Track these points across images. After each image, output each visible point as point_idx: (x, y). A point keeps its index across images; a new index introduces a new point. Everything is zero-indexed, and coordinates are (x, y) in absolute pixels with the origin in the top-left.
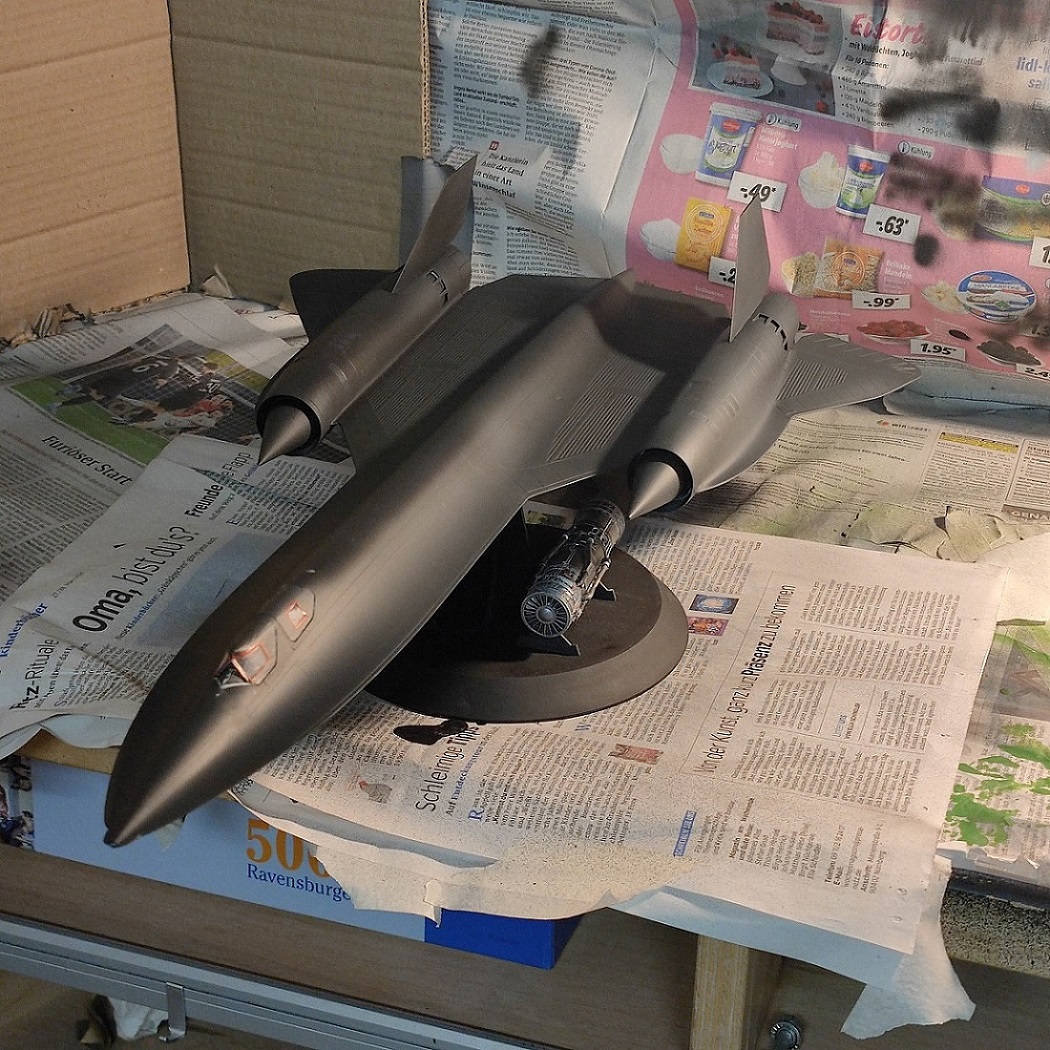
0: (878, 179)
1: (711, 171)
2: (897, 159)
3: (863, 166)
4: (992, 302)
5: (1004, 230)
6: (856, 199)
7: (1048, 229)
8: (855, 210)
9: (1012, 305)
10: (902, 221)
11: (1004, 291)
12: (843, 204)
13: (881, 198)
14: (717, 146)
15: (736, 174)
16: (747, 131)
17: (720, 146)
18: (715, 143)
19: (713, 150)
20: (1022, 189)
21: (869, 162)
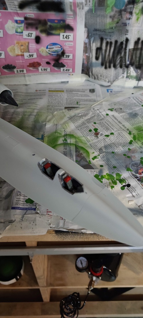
0: (23, 25)
2: (26, 18)
4: (54, 51)
5: (54, 32)
6: (19, 30)
7: (63, 31)
8: (20, 33)
9: (58, 51)
10: (31, 34)
11: (56, 47)
12: (17, 32)
13: (25, 29)
20: (56, 21)
21: (20, 20)
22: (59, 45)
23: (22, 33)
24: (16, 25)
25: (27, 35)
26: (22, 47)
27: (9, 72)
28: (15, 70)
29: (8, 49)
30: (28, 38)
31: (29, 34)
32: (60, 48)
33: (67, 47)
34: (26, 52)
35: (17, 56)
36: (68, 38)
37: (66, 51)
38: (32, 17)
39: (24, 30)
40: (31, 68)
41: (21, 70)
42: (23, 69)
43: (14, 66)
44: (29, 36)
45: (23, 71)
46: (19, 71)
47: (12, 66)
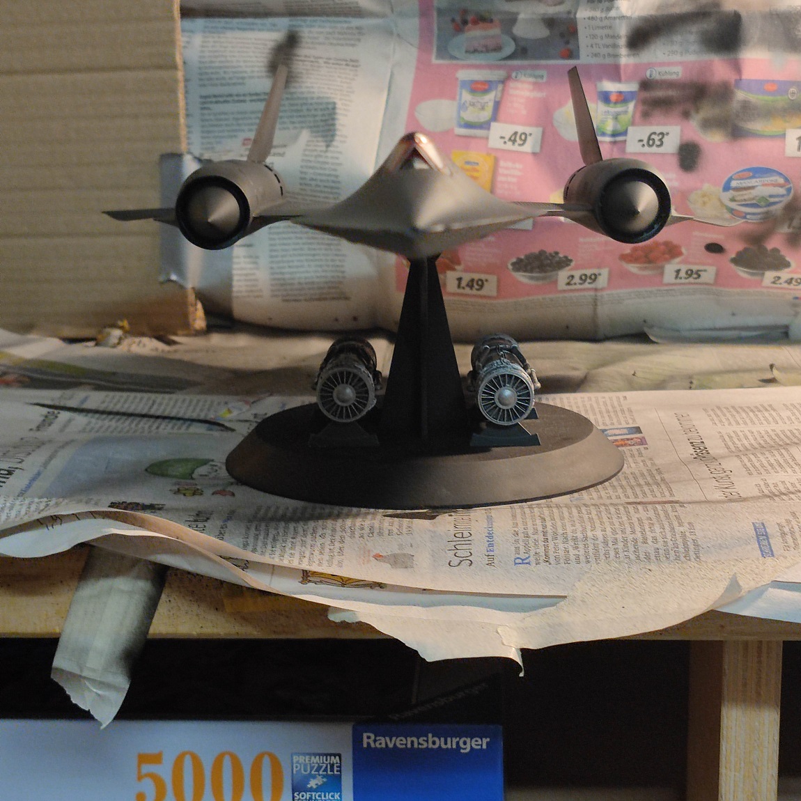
0: (631, 105)
1: (469, 125)
2: (646, 85)
3: (613, 98)
4: (753, 199)
6: (612, 126)
7: (798, 121)
9: (772, 200)
10: (662, 135)
11: (764, 185)
13: (638, 120)
14: (470, 104)
15: (494, 125)
16: (496, 88)
17: (473, 105)
18: (468, 102)
19: (467, 108)
21: (619, 93)
22: (780, 174)
23: (625, 133)
25: (645, 142)
27: (532, 282)
28: (563, 275)
30: (646, 149)
31: (653, 136)
32: (781, 186)
38: (674, 77)
39: (633, 123)
40: (633, 268)
41: (589, 272)
42: (595, 271)
43: (564, 259)
44: (651, 142)
45: (594, 278)
46: (577, 280)
47: (558, 259)
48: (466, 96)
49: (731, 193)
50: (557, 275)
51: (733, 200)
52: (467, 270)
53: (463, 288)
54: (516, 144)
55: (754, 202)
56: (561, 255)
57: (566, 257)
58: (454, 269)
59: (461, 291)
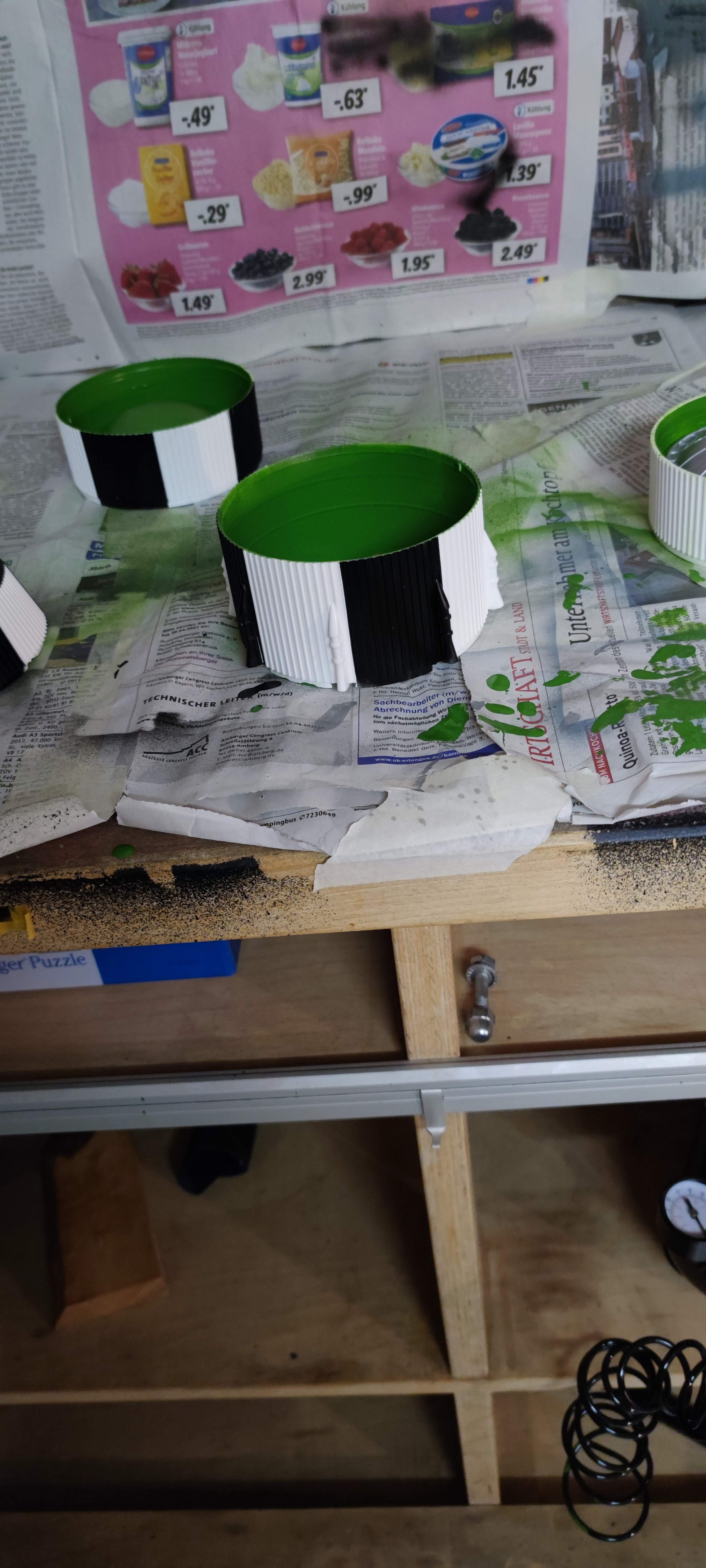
0: (317, 54)
1: (147, 112)
4: (466, 153)
5: (463, 65)
6: (302, 85)
7: (506, 52)
8: (305, 97)
9: (486, 151)
10: (360, 92)
11: (476, 135)
12: (291, 96)
13: (329, 75)
14: (142, 83)
15: (173, 106)
16: (164, 54)
17: (145, 82)
18: (139, 80)
19: (140, 89)
20: (471, 13)
21: (300, 38)
22: (491, 119)
23: (317, 94)
24: (285, 61)
25: (343, 103)
26: (324, 162)
27: (258, 290)
28: (288, 276)
29: (258, 183)
30: (346, 113)
31: (351, 95)
32: (494, 133)
33: (529, 125)
34: (339, 181)
35: (299, 205)
36: (530, 80)
37: (522, 148)
38: (360, 11)
39: (324, 81)
40: (358, 260)
41: (314, 270)
42: (320, 268)
43: (284, 257)
44: (349, 103)
45: (320, 276)
46: (303, 281)
47: (277, 258)
48: (136, 72)
49: (442, 151)
50: (282, 278)
51: (445, 157)
52: (189, 288)
53: (191, 310)
54: (201, 124)
55: (468, 156)
56: (280, 253)
57: (285, 254)
58: (176, 290)
59: (189, 313)
